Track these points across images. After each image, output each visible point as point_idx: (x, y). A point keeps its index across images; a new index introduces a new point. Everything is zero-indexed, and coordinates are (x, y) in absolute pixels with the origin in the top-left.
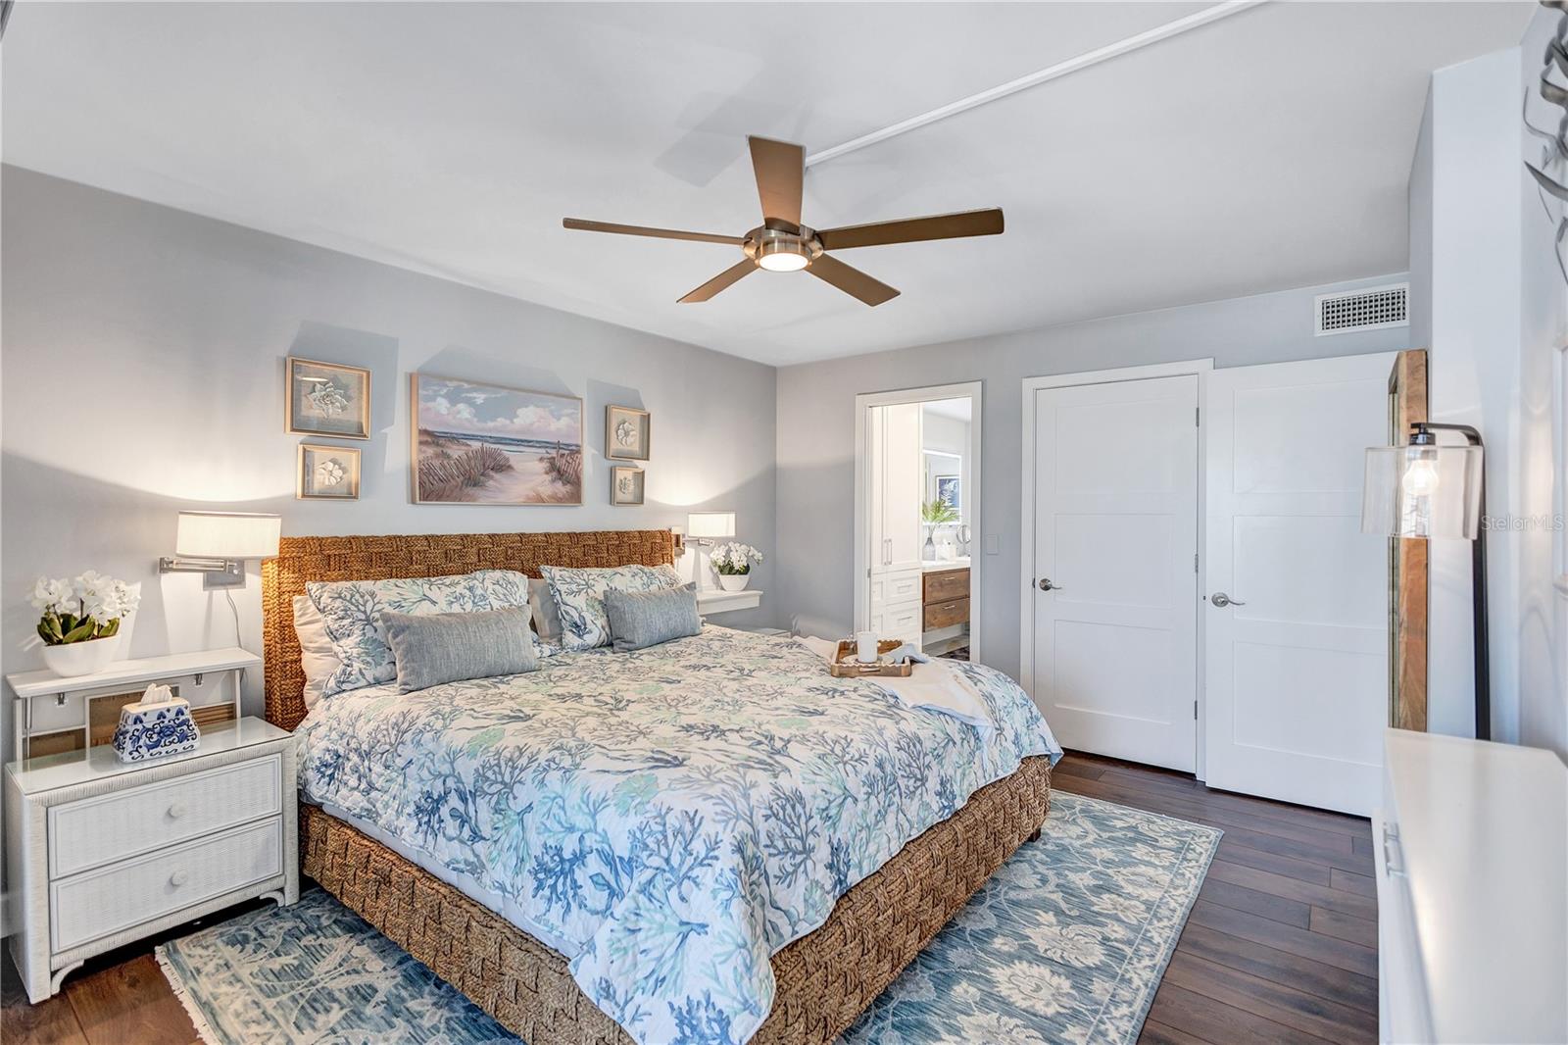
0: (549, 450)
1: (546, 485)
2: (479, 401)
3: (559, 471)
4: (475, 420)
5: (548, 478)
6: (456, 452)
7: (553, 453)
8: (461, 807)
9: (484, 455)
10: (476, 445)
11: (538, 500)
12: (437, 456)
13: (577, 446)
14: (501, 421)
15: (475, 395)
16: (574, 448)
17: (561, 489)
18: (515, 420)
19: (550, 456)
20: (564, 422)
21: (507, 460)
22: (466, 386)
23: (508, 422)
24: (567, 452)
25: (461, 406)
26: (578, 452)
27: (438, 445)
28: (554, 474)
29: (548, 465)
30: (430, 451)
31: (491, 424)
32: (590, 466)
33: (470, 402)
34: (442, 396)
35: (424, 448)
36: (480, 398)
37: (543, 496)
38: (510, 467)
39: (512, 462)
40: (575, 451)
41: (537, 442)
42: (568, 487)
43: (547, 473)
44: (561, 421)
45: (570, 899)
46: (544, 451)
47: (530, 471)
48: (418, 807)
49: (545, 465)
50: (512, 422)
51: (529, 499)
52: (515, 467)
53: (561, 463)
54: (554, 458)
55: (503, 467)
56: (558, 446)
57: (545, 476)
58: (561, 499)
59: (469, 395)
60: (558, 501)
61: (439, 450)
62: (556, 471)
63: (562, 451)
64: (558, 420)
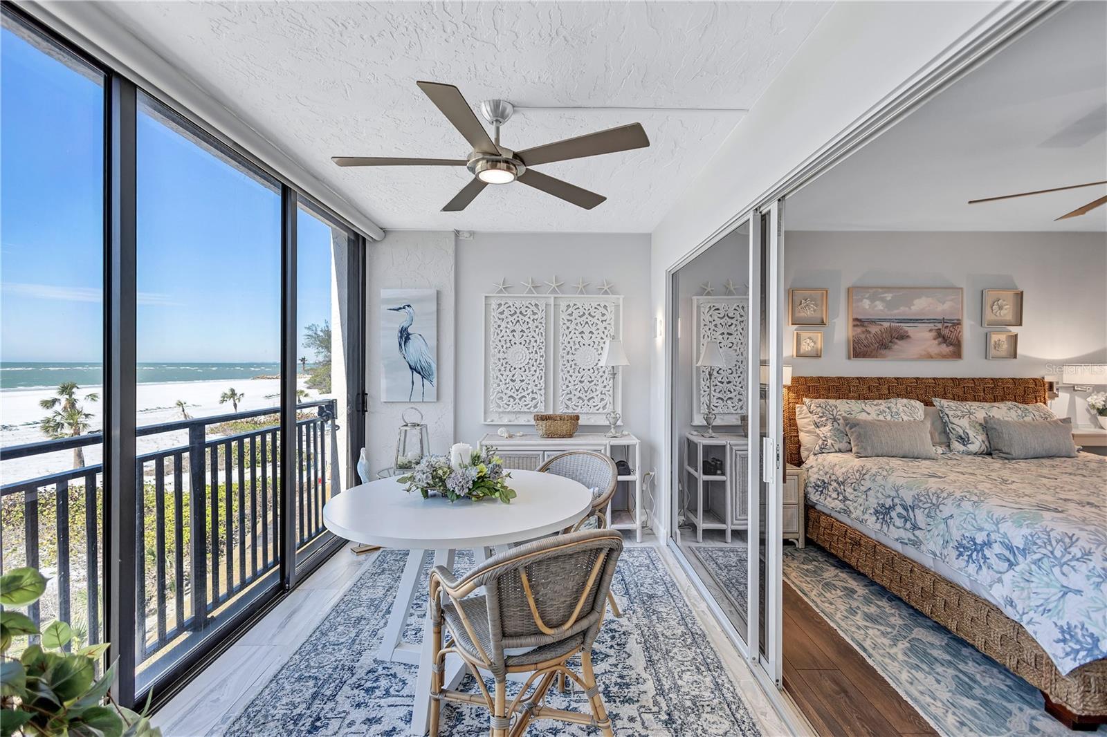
1: (934, 347)
2: (888, 299)
3: (944, 338)
4: (886, 309)
5: (936, 342)
6: (874, 329)
7: (940, 326)
8: (905, 513)
9: (891, 330)
10: (886, 325)
11: (930, 357)
12: (863, 332)
13: (958, 320)
14: (902, 310)
15: (886, 295)
16: (956, 321)
17: (945, 349)
18: (912, 307)
19: (937, 328)
21: (907, 332)
22: (880, 290)
23: (907, 309)
25: (877, 303)
26: (959, 324)
27: (863, 326)
28: (940, 339)
29: (936, 334)
30: (859, 330)
31: (896, 311)
32: (969, 333)
33: (883, 300)
34: (867, 298)
35: (856, 328)
36: (889, 296)
37: (932, 354)
38: (908, 337)
39: (909, 334)
40: (957, 324)
41: (928, 320)
42: (951, 348)
43: (935, 339)
44: (946, 305)
45: (982, 564)
46: (932, 325)
47: (923, 337)
48: (876, 510)
49: (934, 334)
50: (910, 308)
51: (921, 356)
52: (911, 336)
53: (946, 332)
54: (940, 329)
55: (903, 337)
56: (943, 321)
57: (934, 341)
58: (946, 356)
59: (883, 295)
60: (944, 357)
61: (864, 329)
62: (942, 337)
63: (946, 324)
64: (943, 304)
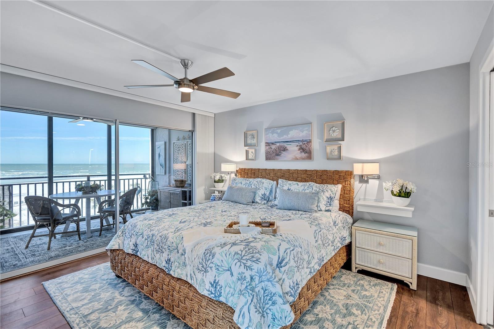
0: (299, 143)
1: (299, 154)
2: (279, 132)
3: (303, 149)
4: (278, 137)
5: (300, 152)
6: (273, 147)
7: (301, 143)
9: (280, 148)
10: (278, 144)
11: (296, 159)
12: (269, 148)
14: (285, 136)
15: (278, 130)
16: (308, 141)
17: (304, 155)
18: (289, 135)
19: (300, 145)
20: (305, 132)
22: (276, 129)
23: (286, 136)
24: (306, 143)
25: (274, 134)
26: (310, 142)
27: (269, 145)
28: (301, 150)
29: (299, 148)
30: (268, 147)
31: (282, 138)
32: (316, 145)
33: (277, 133)
34: (270, 133)
35: (266, 147)
36: (279, 131)
37: (297, 157)
38: (287, 149)
39: (288, 148)
40: (309, 142)
41: (296, 141)
42: (306, 154)
44: (304, 133)
46: (298, 143)
47: (293, 149)
49: (298, 148)
50: (288, 136)
51: (293, 159)
53: (304, 146)
54: (301, 145)
55: (285, 149)
56: (303, 141)
57: (298, 151)
58: (304, 158)
59: (276, 131)
60: (303, 159)
61: (269, 147)
62: (302, 150)
63: (304, 143)
64: (303, 132)
